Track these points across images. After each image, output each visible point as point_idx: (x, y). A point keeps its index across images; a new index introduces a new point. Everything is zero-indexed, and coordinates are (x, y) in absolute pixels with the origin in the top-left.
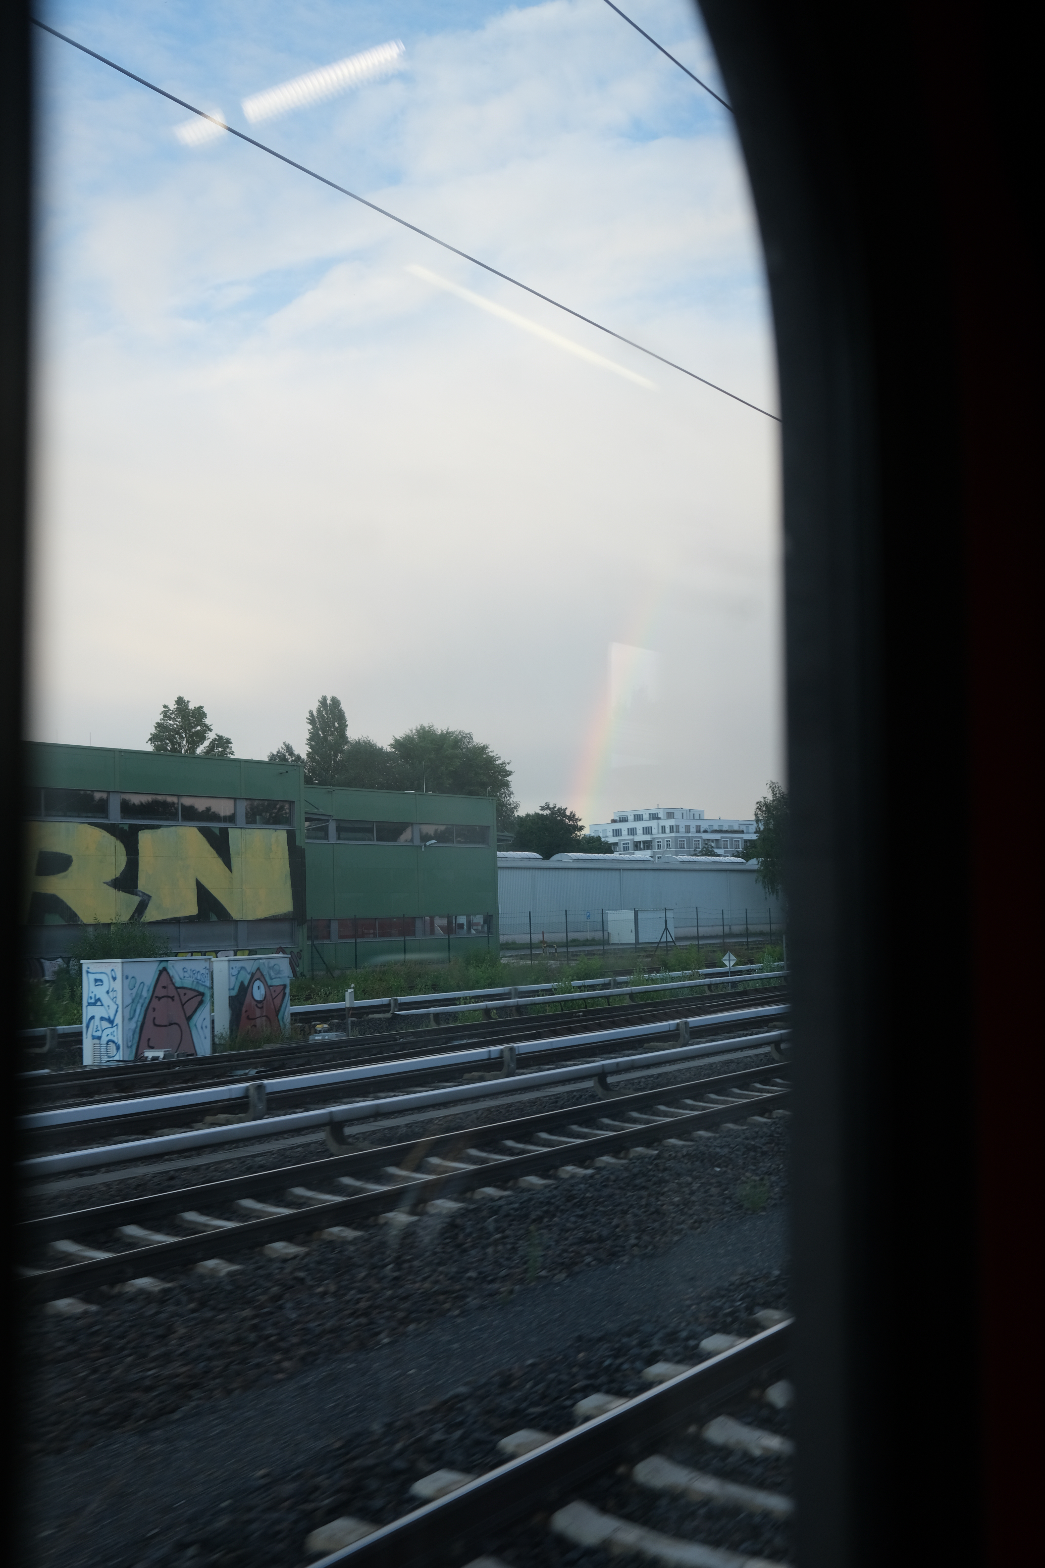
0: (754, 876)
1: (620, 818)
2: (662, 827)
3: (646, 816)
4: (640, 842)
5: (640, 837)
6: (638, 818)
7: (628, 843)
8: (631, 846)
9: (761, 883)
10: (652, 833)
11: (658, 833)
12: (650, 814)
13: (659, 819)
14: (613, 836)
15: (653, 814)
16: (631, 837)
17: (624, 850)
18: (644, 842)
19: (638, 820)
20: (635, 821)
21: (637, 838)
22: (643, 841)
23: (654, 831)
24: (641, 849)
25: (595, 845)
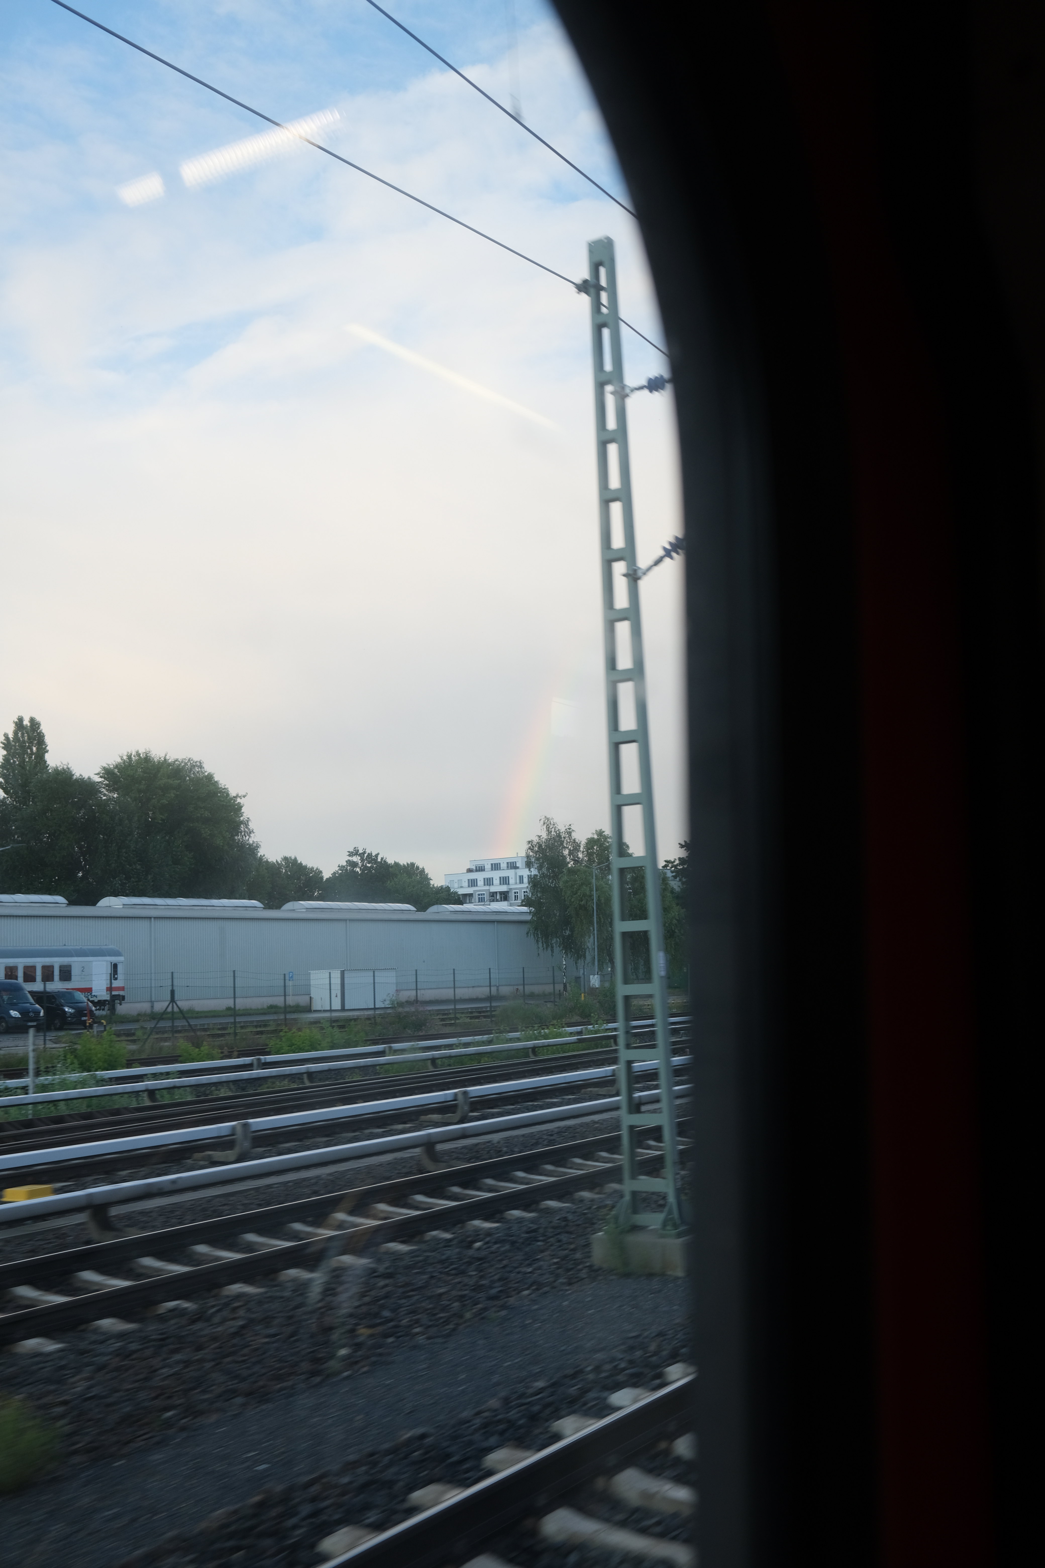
0: (524, 929)
1: (476, 867)
2: (520, 876)
3: (503, 866)
4: (496, 892)
5: (497, 888)
6: (496, 867)
7: (484, 894)
8: (486, 897)
9: (532, 936)
10: (509, 884)
11: (516, 883)
12: (508, 863)
13: (516, 868)
14: (469, 886)
15: (511, 863)
16: (487, 888)
17: (479, 901)
18: (501, 893)
19: (495, 870)
20: (492, 870)
21: (493, 889)
22: (499, 892)
23: (512, 881)
24: (497, 901)
25: (447, 896)
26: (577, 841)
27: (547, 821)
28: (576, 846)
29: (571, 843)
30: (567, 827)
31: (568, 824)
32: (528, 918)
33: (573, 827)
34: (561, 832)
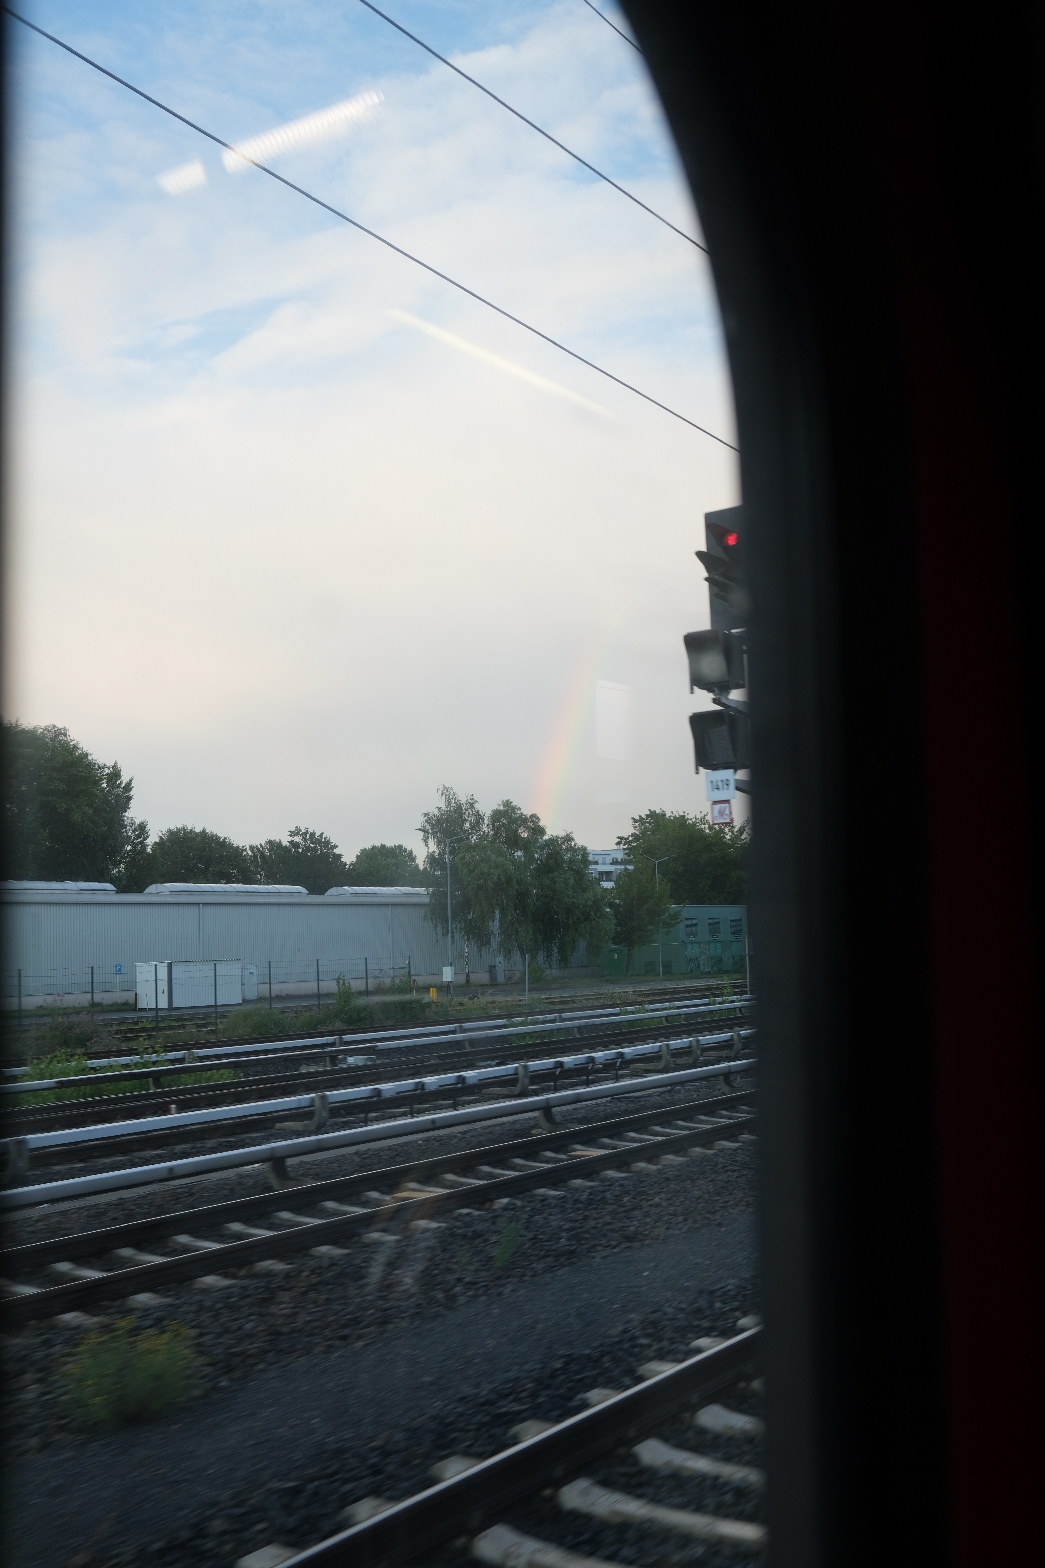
0: (421, 912)
9: (428, 921)
26: (480, 813)
27: (445, 790)
28: (480, 817)
29: (473, 815)
30: (469, 798)
31: (470, 795)
32: (427, 900)
33: (475, 797)
34: (462, 802)
